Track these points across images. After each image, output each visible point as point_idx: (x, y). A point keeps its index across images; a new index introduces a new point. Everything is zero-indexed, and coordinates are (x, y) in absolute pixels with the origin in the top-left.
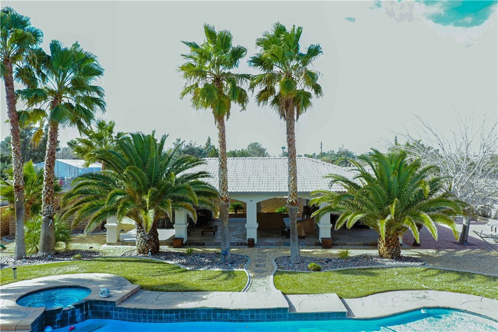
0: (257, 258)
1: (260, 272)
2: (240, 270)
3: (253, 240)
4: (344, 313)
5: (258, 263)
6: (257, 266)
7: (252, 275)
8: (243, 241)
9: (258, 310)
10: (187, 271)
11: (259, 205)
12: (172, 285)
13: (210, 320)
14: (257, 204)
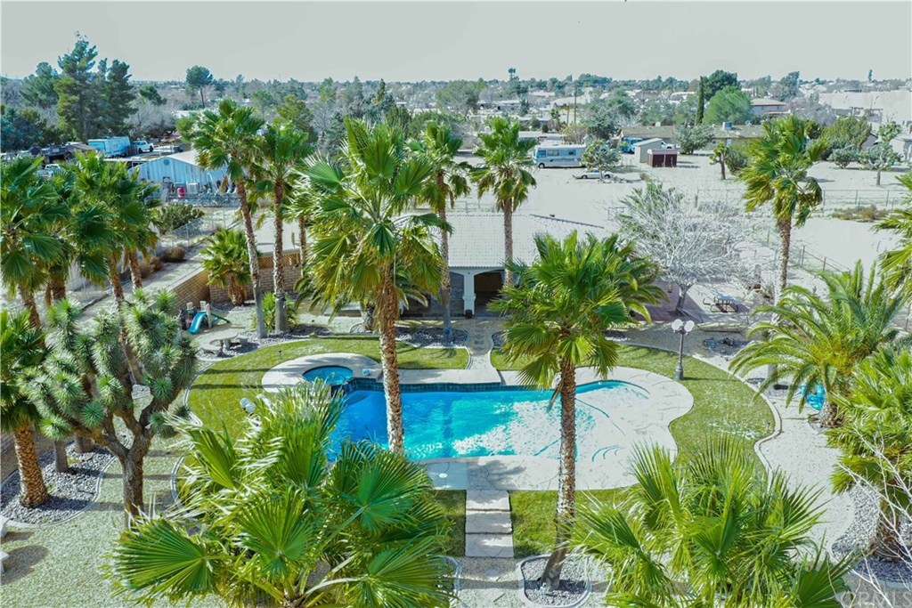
0: (476, 333)
1: (479, 350)
2: (461, 347)
3: (470, 311)
5: (476, 339)
6: (476, 343)
7: (472, 353)
9: (479, 384)
10: (415, 349)
11: (476, 277)
12: (409, 363)
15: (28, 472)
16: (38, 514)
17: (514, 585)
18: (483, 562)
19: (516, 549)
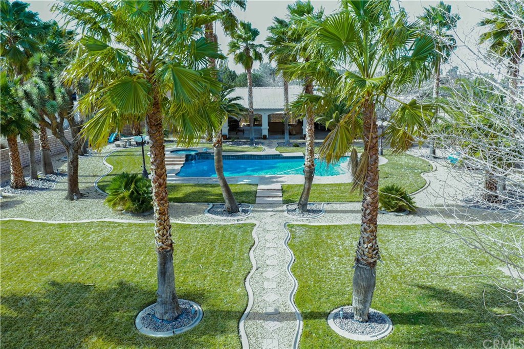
0: (268, 143)
1: (270, 147)
2: (260, 146)
3: (266, 136)
4: (303, 157)
6: (268, 145)
7: (266, 148)
8: (260, 136)
9: (268, 155)
10: (234, 146)
11: (269, 116)
13: (249, 159)
14: (268, 115)
15: (15, 168)
16: (19, 191)
17: (283, 211)
18: (265, 205)
19: (283, 201)
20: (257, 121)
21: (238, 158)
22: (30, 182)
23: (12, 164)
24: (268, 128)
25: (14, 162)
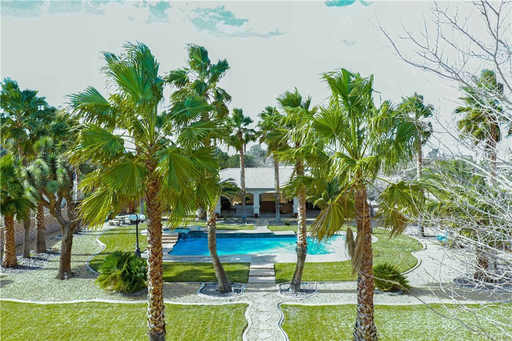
1: (261, 225)
2: (251, 225)
3: (257, 214)
6: (259, 223)
8: (252, 215)
10: (226, 225)
12: (222, 228)
14: (260, 195)
16: (10, 270)
18: (257, 284)
19: (276, 280)
20: (249, 200)
21: (230, 236)
22: (21, 261)
23: (6, 243)
24: (259, 206)
25: (8, 240)
